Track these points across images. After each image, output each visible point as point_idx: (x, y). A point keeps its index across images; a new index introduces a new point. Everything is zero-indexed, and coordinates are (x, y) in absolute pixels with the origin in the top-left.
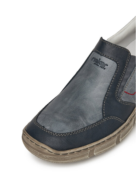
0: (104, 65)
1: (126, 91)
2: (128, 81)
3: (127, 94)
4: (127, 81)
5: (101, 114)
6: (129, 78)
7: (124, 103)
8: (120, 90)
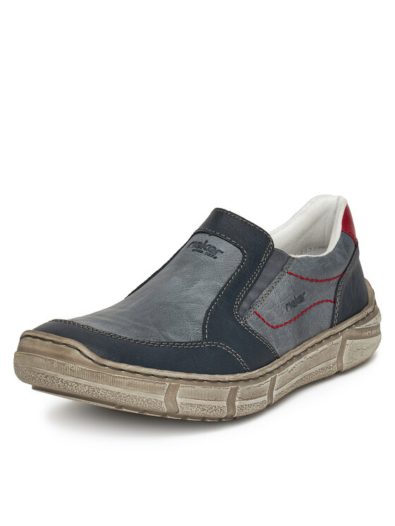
0: (213, 252)
1: (258, 311)
2: (264, 293)
3: (260, 319)
4: (261, 294)
5: (200, 332)
6: (268, 289)
7: (251, 330)
8: (245, 305)
